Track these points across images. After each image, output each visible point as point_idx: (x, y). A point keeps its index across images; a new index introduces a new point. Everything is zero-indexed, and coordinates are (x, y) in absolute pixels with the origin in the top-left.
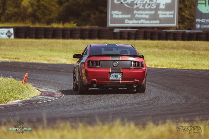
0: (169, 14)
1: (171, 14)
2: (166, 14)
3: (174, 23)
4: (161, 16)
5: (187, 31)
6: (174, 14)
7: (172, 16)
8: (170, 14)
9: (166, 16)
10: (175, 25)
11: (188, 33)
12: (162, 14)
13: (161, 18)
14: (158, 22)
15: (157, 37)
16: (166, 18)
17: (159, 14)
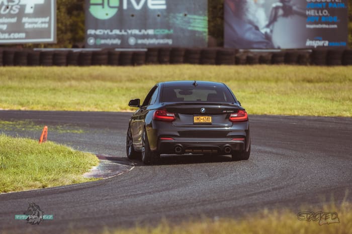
0: (40, 23)
1: (45, 23)
2: (36, 23)
3: (49, 37)
4: (27, 26)
5: (75, 50)
6: (49, 23)
7: (46, 26)
8: (42, 23)
9: (36, 26)
10: (52, 39)
11: (76, 53)
12: (29, 23)
13: (28, 29)
14: (23, 35)
15: (25, 61)
16: (36, 28)
17: (24, 23)
